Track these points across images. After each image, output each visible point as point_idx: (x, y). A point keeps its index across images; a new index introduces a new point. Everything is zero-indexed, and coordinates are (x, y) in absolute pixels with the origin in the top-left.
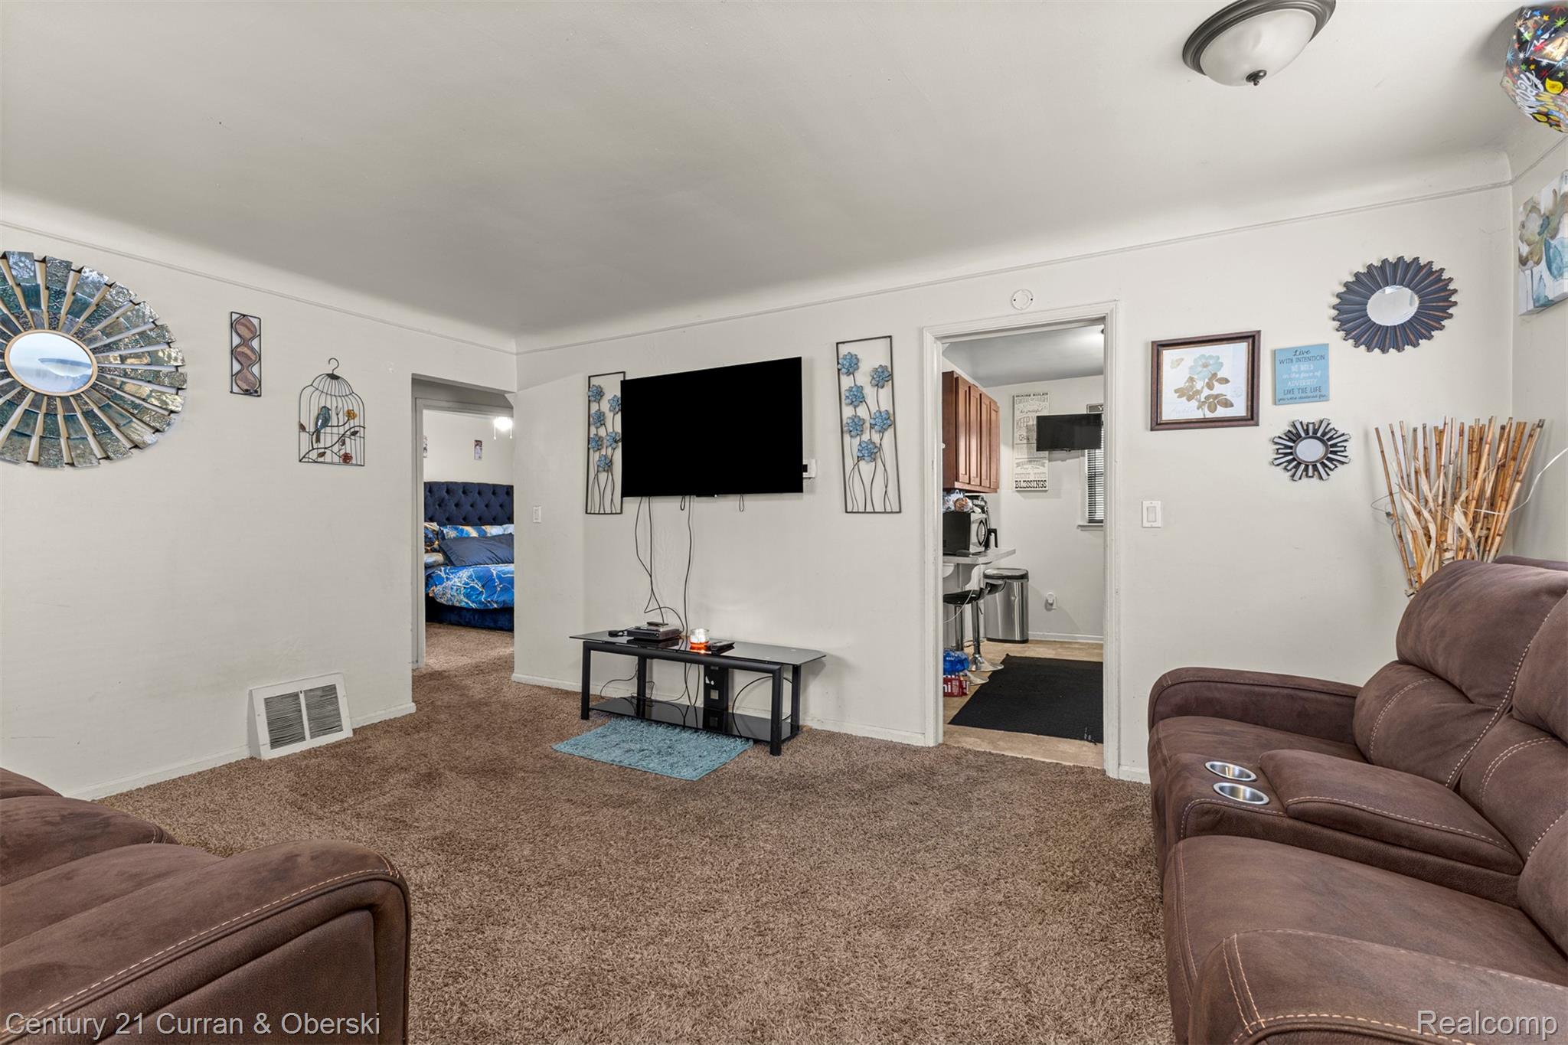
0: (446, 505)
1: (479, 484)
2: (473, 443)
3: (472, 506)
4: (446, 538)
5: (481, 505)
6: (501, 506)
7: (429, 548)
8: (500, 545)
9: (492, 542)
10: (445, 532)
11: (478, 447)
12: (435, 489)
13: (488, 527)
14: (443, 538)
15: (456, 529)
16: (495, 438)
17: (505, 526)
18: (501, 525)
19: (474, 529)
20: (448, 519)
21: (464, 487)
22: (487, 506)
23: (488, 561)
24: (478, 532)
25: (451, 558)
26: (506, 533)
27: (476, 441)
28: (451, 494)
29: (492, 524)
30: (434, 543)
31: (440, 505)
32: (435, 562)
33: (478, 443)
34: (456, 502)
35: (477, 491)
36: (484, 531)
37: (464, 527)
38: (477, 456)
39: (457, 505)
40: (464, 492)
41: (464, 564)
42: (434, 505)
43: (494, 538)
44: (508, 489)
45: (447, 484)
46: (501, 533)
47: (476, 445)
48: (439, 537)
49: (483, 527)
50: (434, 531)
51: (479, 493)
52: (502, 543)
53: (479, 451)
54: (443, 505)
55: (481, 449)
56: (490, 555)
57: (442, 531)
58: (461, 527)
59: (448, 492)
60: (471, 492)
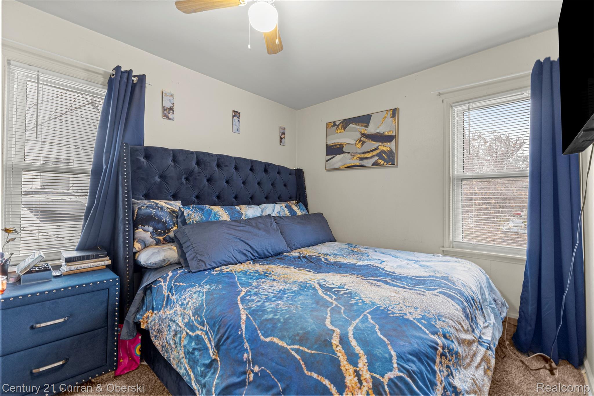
0: (195, 179)
1: (236, 158)
2: (231, 114)
3: (227, 182)
4: (188, 222)
5: (237, 180)
6: (259, 183)
7: (161, 238)
8: (256, 231)
9: (248, 228)
10: (185, 214)
11: (235, 118)
12: (181, 158)
13: (243, 207)
14: (184, 222)
15: (202, 210)
16: (249, 47)
17: (263, 206)
18: (258, 204)
19: (226, 210)
20: (197, 197)
21: (218, 160)
22: (244, 183)
23: (240, 257)
24: (230, 214)
25: (187, 255)
26: (264, 215)
27: (234, 111)
28: (203, 166)
29: (249, 204)
30: (169, 230)
31: (187, 179)
32: (164, 260)
33: (236, 114)
34: (208, 176)
35: (234, 166)
36: (238, 212)
37: (211, 207)
38: (235, 128)
39: (209, 180)
40: (218, 166)
41: (203, 267)
42: (179, 179)
43: (249, 221)
44: (265, 166)
45: (198, 154)
46: (259, 215)
47: (234, 116)
48: (179, 220)
49: (238, 208)
50: (174, 211)
51: (236, 168)
52: (259, 229)
53: (237, 122)
54: (191, 178)
55: (239, 121)
56: (242, 247)
57: (183, 213)
58: (208, 207)
59: (198, 163)
60: (227, 166)
